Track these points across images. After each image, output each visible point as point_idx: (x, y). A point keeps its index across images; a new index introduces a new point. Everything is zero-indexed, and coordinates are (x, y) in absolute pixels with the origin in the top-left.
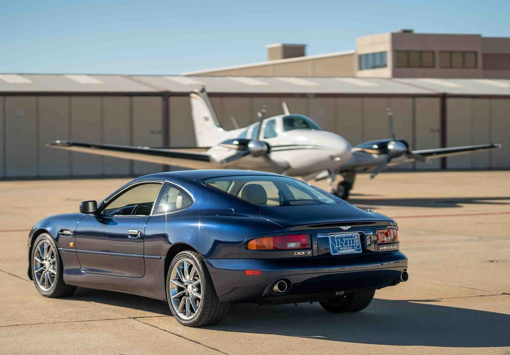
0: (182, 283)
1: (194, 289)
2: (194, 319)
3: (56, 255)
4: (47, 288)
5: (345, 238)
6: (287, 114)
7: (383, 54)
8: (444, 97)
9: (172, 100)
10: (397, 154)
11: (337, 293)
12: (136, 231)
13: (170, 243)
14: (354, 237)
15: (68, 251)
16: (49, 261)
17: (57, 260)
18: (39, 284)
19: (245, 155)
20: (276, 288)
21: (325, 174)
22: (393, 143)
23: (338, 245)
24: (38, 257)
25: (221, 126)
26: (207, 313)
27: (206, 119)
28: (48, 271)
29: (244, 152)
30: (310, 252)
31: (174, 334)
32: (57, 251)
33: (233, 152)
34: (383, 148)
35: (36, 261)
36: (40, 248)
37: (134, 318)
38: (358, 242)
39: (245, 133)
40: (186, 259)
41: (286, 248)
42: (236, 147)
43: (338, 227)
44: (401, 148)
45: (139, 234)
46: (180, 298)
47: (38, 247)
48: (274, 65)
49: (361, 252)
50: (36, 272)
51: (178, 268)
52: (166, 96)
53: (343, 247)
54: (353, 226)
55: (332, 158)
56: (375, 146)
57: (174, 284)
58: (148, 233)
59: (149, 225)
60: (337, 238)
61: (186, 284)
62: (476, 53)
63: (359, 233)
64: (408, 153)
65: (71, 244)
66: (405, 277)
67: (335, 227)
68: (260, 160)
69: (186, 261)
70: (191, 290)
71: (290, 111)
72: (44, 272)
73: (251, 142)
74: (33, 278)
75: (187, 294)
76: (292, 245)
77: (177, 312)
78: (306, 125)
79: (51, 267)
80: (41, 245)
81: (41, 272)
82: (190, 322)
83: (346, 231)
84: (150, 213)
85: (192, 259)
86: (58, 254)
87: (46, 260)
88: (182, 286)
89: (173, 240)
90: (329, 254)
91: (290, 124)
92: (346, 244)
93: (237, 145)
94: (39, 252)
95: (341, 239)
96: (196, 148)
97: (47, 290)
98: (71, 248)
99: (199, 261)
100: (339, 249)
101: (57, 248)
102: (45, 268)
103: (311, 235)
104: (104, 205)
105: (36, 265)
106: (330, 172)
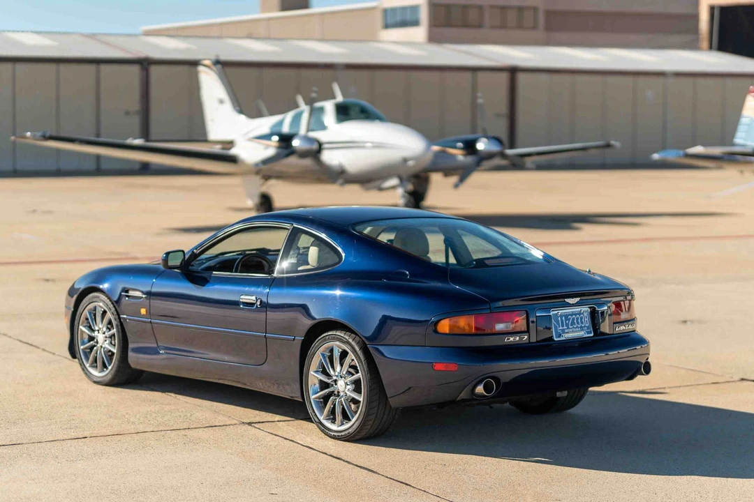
0: (328, 375)
1: (348, 387)
2: (350, 430)
3: (117, 325)
4: (100, 372)
5: (572, 315)
6: (340, 98)
7: (415, 9)
8: (513, 71)
9: (154, 70)
10: (489, 156)
11: (559, 394)
12: (254, 298)
13: (314, 318)
14: (583, 314)
15: (139, 321)
16: (104, 333)
17: (118, 331)
18: (87, 365)
19: (287, 155)
20: (480, 389)
21: (394, 181)
22: (484, 140)
23: (563, 326)
24: (84, 327)
25: (241, 112)
26: (371, 422)
27: (221, 102)
28: (101, 347)
29: (286, 152)
30: (526, 337)
31: (326, 454)
32: (118, 320)
33: (271, 152)
34: (470, 147)
35: (82, 332)
36: (90, 313)
37: (250, 424)
38: (587, 321)
39: (281, 123)
40: (335, 342)
41: (494, 331)
42: (276, 144)
43: (563, 300)
44: (495, 148)
45: (258, 303)
46: (326, 399)
47: (86, 312)
48: (269, 19)
49: (592, 335)
50: (82, 347)
51: (323, 355)
52: (145, 64)
53: (568, 328)
54: (583, 298)
55: (405, 160)
56: (460, 145)
57: (314, 377)
58: (272, 301)
59: (275, 291)
60: (561, 316)
61: (335, 378)
62: (535, 9)
63: (589, 307)
64: (503, 155)
65: (143, 311)
66: (647, 368)
67: (559, 299)
68: (308, 162)
69: (338, 347)
70: (343, 386)
71: (344, 95)
72: (95, 348)
73: (297, 137)
74: (78, 356)
75: (336, 393)
76: (500, 327)
77: (321, 418)
78: (365, 114)
79: (107, 342)
80: (91, 309)
81: (92, 348)
82: (343, 434)
83: (573, 305)
84: (273, 273)
85: (348, 343)
86: (119, 324)
87: (98, 331)
88: (329, 381)
89: (318, 314)
90: (551, 339)
91: (344, 112)
92: (573, 323)
93: (277, 141)
94: (87, 319)
95: (566, 316)
96: (205, 141)
97: (100, 375)
98: (143, 316)
99: (358, 346)
100: (563, 331)
101: (118, 314)
102: (97, 342)
103: (527, 312)
104: (194, 256)
105: (82, 339)
106: (401, 179)
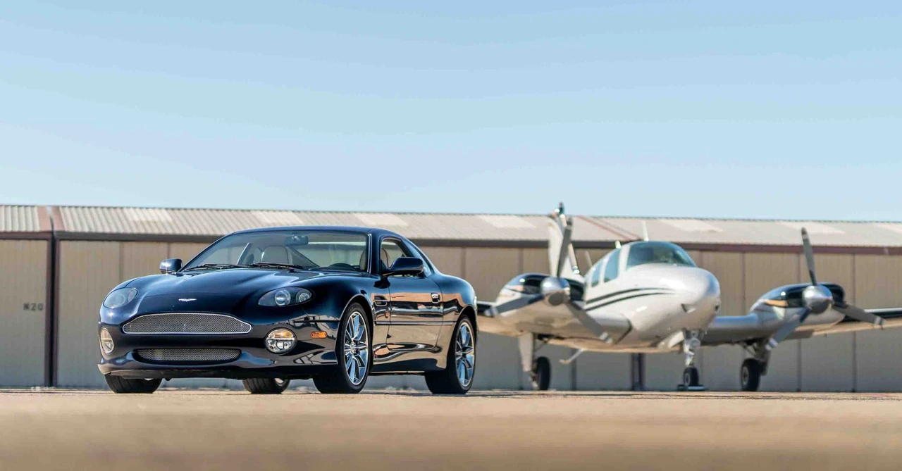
10: (819, 307)
19: (532, 302)
21: (678, 337)
22: (813, 287)
29: (531, 297)
34: (794, 296)
42: (520, 288)
55: (684, 307)
64: (839, 305)
73: (548, 279)
93: (522, 284)
106: (688, 335)
